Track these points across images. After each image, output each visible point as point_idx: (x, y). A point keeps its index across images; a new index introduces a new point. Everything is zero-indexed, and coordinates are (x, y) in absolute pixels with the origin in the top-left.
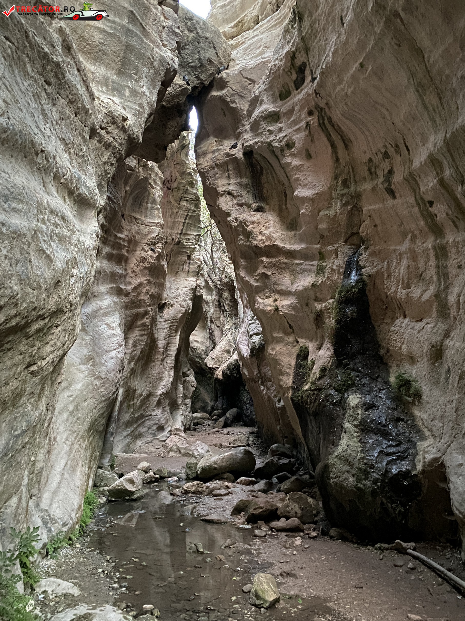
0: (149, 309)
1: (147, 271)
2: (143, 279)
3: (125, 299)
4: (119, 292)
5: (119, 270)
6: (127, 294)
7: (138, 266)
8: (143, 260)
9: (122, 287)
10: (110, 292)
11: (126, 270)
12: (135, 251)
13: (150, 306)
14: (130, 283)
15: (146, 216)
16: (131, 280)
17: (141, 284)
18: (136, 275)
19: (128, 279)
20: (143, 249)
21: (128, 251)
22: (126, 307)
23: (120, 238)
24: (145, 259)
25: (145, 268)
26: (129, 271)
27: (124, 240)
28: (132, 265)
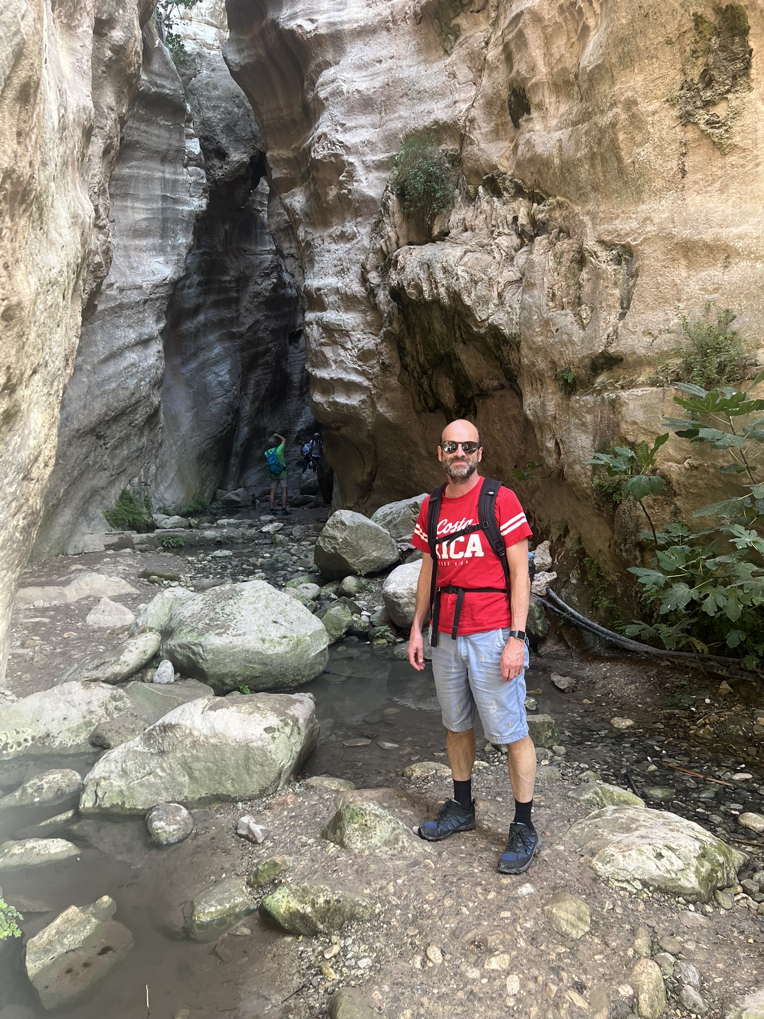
0: (271, 345)
1: (263, 306)
2: (260, 316)
3: (238, 342)
4: (232, 336)
5: (227, 314)
6: (241, 336)
7: (251, 303)
8: (257, 294)
9: (234, 330)
10: (220, 340)
11: (238, 310)
12: (247, 286)
13: (271, 342)
14: (243, 324)
15: (256, 244)
16: (245, 320)
17: (257, 322)
18: (251, 313)
19: (242, 319)
20: (256, 283)
21: (237, 291)
22: (242, 349)
23: (225, 281)
24: (260, 294)
25: (261, 303)
26: (242, 311)
27: (230, 282)
28: (245, 303)
